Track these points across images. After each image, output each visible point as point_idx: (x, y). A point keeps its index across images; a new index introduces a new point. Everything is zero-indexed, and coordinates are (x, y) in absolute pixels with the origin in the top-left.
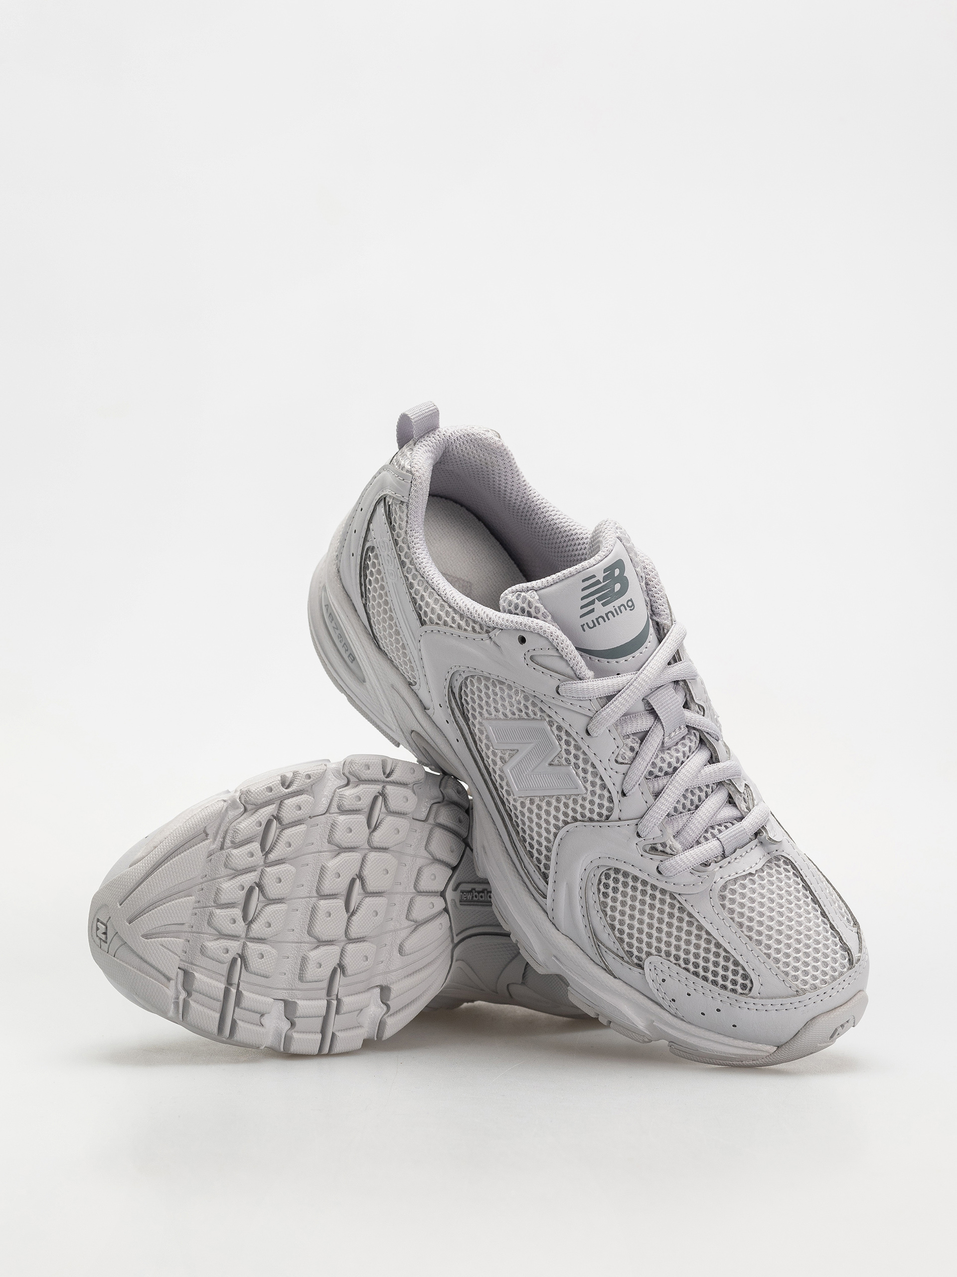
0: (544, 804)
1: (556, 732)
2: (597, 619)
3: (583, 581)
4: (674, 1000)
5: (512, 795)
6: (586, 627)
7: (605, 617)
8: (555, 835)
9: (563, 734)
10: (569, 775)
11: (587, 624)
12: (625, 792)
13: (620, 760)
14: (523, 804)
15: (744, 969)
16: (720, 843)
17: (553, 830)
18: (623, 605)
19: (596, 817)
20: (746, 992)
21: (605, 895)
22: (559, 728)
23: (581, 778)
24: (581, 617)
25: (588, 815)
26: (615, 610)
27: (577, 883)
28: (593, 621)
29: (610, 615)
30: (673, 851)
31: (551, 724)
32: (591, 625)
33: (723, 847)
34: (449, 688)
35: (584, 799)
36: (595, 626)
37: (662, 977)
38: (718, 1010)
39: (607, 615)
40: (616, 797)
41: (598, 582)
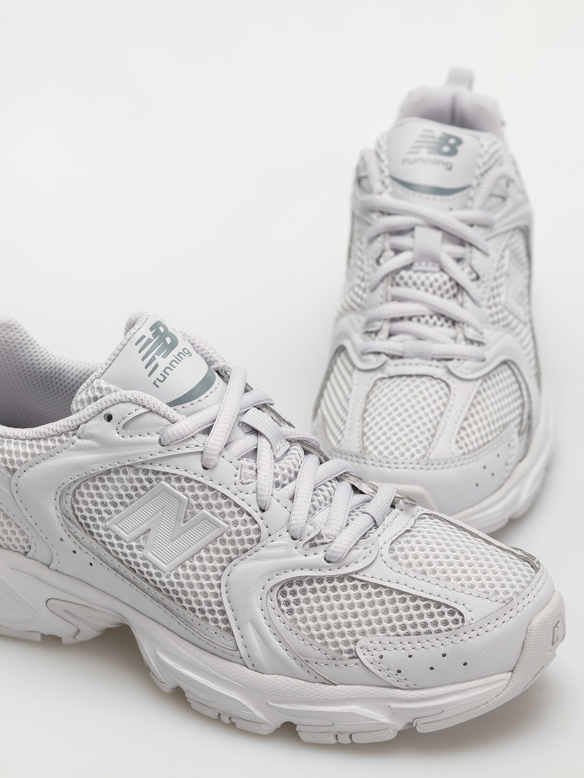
0: (196, 563)
1: (177, 485)
2: (164, 371)
3: (137, 344)
4: (399, 671)
5: (163, 574)
6: (158, 383)
7: (171, 366)
8: (219, 586)
9: (184, 483)
10: (206, 518)
11: (157, 379)
12: (263, 508)
13: (245, 481)
14: (177, 575)
15: (447, 606)
16: (368, 515)
17: (215, 582)
18: (180, 353)
19: (247, 546)
20: (460, 624)
21: (291, 612)
22: (178, 479)
23: (218, 516)
24: (149, 375)
25: (240, 547)
26: (176, 357)
27: (260, 615)
28: (161, 374)
29: (174, 363)
30: (331, 539)
31: (168, 480)
32: (162, 378)
33: (373, 517)
34: (62, 515)
35: (230, 534)
36: (165, 378)
37: (377, 654)
38: (444, 655)
39: (171, 364)
40: (257, 516)
41: (150, 341)
